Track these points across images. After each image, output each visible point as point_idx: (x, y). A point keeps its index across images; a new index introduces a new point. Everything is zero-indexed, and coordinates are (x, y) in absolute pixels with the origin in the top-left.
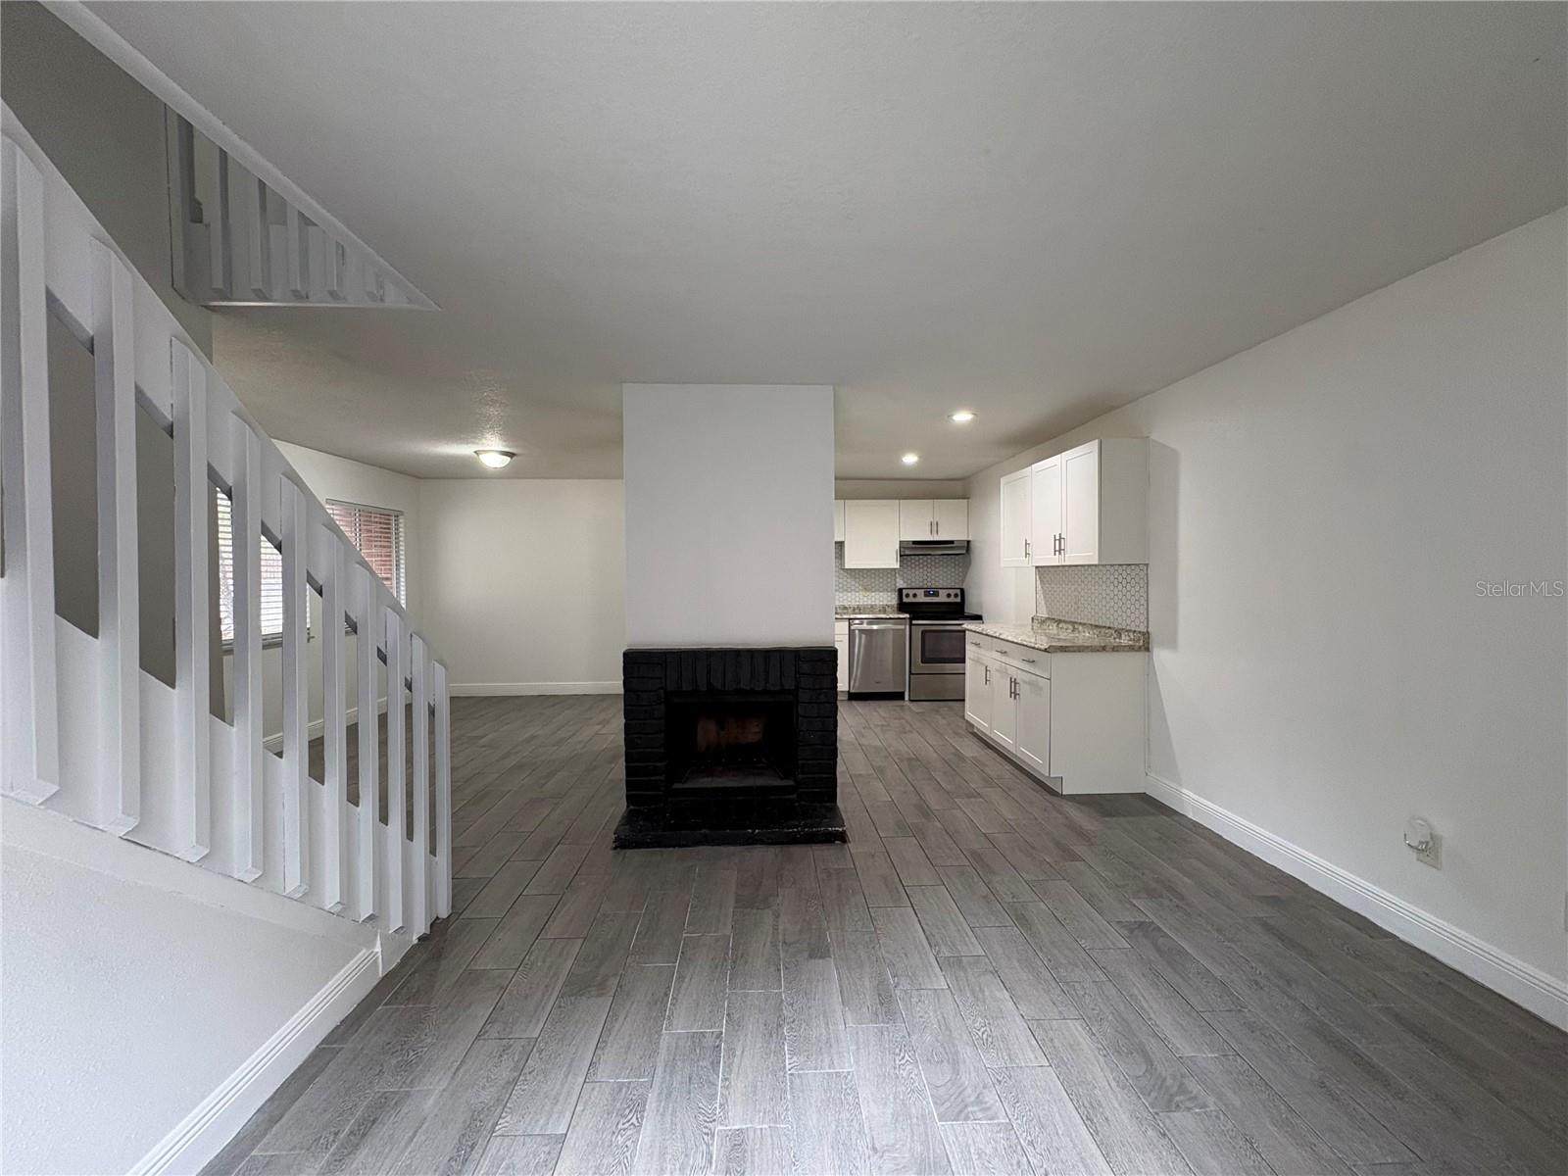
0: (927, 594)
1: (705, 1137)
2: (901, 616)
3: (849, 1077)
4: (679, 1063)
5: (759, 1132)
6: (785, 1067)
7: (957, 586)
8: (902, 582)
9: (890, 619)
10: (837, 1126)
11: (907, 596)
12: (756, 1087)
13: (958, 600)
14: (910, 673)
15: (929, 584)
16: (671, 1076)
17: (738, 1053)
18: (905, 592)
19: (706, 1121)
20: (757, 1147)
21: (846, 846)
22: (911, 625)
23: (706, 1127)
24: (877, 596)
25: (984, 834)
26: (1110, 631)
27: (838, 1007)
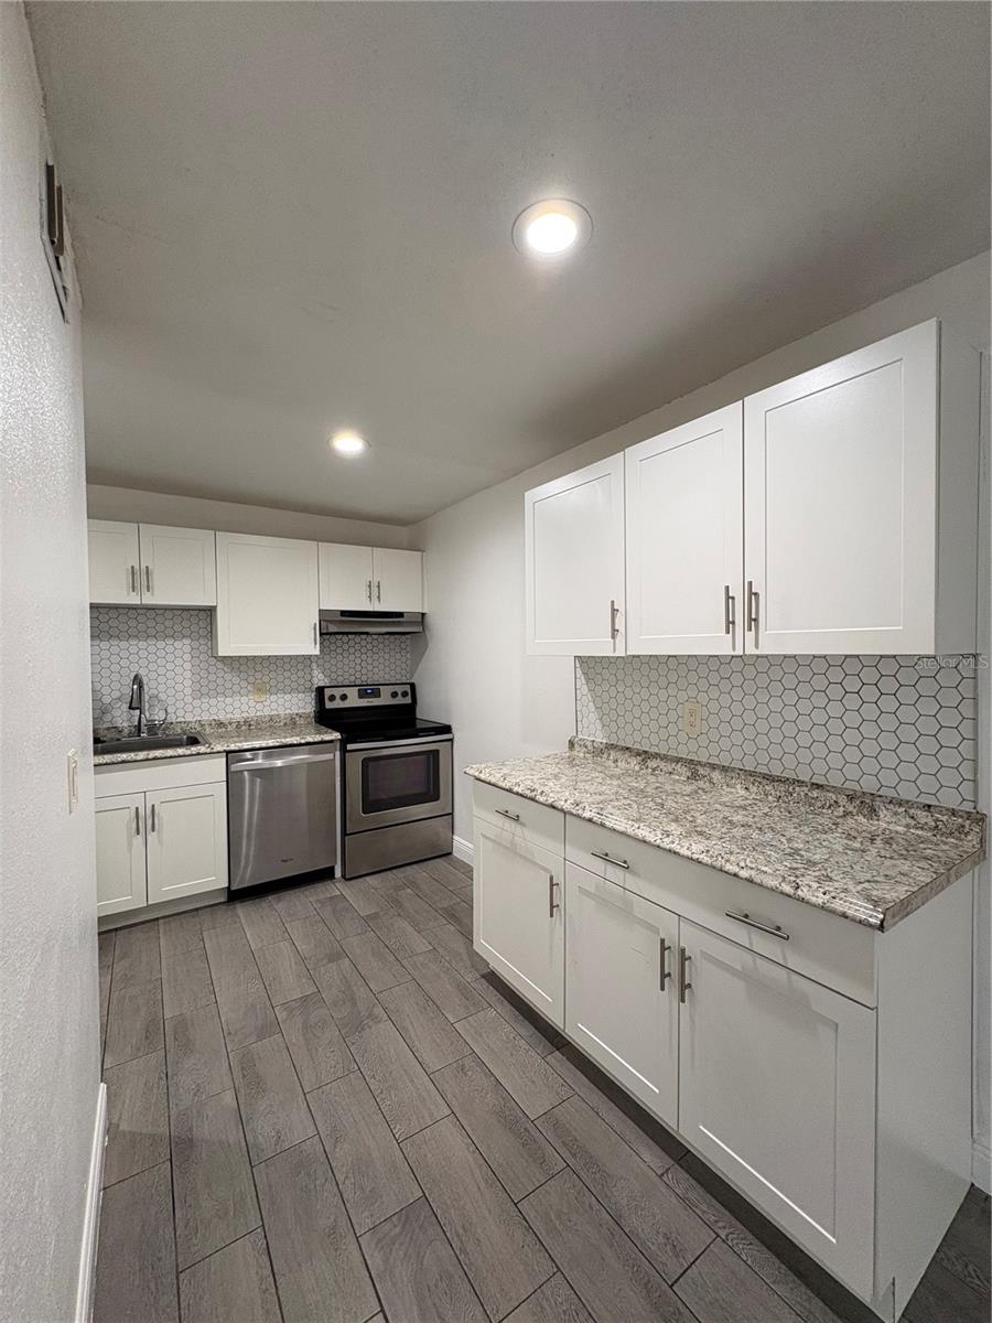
0: (362, 694)
2: (327, 737)
7: (404, 680)
8: (321, 676)
9: (308, 744)
11: (332, 698)
13: (408, 700)
14: (344, 834)
15: (364, 678)
18: (328, 692)
22: (344, 751)
24: (281, 701)
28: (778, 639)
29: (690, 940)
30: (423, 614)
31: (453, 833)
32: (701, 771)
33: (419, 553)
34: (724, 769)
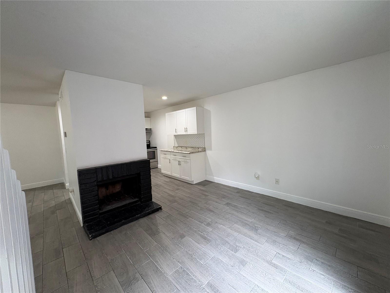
1: (203, 290)
3: (215, 257)
4: (179, 280)
5: (212, 280)
6: (202, 264)
7: (148, 140)
10: (223, 267)
12: (201, 272)
13: (149, 143)
16: (181, 285)
17: (190, 268)
19: (200, 287)
20: (215, 283)
21: (162, 210)
23: (201, 288)
25: (188, 197)
26: (196, 148)
27: (198, 245)
28: (189, 133)
29: (181, 160)
30: (151, 129)
31: (158, 164)
32: (187, 148)
33: (149, 118)
34: (189, 147)
